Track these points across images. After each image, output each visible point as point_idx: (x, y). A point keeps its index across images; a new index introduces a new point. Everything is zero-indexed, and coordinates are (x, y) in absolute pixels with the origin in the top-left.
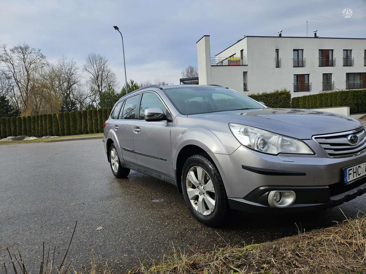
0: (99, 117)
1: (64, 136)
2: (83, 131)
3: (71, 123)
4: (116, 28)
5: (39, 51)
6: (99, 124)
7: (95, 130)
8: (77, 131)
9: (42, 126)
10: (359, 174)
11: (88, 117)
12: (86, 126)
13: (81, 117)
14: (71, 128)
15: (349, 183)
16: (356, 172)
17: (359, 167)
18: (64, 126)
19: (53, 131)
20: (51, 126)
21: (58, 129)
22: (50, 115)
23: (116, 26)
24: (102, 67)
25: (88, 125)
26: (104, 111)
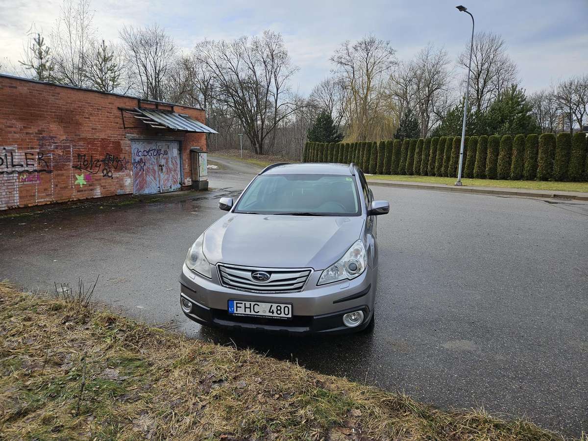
0: (431, 151)
1: (381, 174)
2: (406, 171)
3: (393, 157)
4: (461, 8)
5: (388, 44)
6: (430, 162)
7: (422, 171)
8: (399, 169)
9: (358, 157)
11: (417, 150)
12: (411, 164)
13: (407, 149)
14: (392, 164)
18: (383, 160)
19: (370, 166)
20: (368, 160)
21: (376, 164)
22: (370, 144)
23: (461, 6)
24: (492, 56)
25: (415, 163)
26: (440, 142)
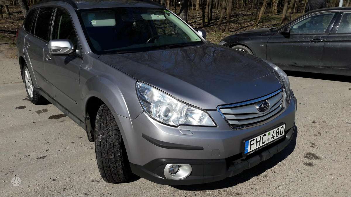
10: (263, 142)
15: (250, 153)
16: (260, 141)
17: (265, 135)
